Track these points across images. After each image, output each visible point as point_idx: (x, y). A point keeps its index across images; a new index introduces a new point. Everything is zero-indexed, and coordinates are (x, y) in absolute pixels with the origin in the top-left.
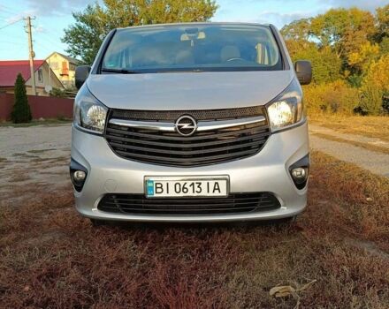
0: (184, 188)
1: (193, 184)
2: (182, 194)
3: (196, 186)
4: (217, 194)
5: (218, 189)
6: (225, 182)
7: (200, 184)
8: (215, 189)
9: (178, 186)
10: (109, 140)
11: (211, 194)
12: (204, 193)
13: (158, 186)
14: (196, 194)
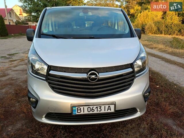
0: (92, 109)
1: (97, 107)
2: (91, 112)
3: (99, 108)
4: (109, 111)
5: (110, 109)
6: (114, 105)
7: (101, 107)
8: (108, 109)
9: (89, 108)
10: (49, 83)
11: (106, 111)
12: (103, 111)
13: (78, 109)
14: (98, 112)
